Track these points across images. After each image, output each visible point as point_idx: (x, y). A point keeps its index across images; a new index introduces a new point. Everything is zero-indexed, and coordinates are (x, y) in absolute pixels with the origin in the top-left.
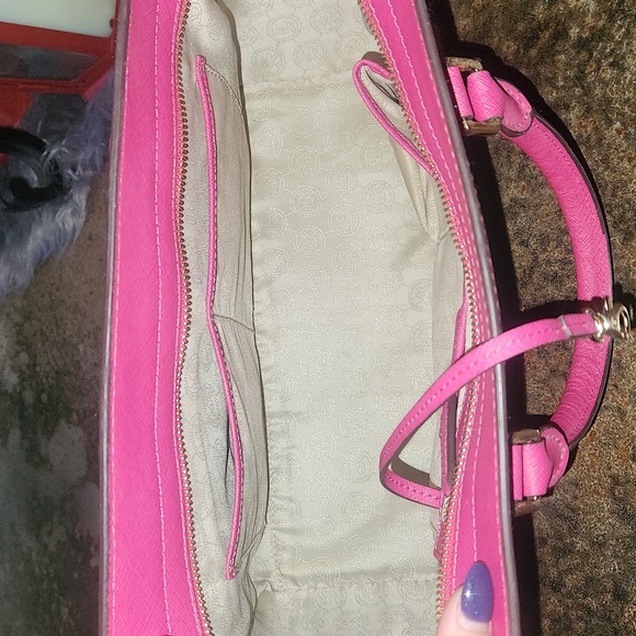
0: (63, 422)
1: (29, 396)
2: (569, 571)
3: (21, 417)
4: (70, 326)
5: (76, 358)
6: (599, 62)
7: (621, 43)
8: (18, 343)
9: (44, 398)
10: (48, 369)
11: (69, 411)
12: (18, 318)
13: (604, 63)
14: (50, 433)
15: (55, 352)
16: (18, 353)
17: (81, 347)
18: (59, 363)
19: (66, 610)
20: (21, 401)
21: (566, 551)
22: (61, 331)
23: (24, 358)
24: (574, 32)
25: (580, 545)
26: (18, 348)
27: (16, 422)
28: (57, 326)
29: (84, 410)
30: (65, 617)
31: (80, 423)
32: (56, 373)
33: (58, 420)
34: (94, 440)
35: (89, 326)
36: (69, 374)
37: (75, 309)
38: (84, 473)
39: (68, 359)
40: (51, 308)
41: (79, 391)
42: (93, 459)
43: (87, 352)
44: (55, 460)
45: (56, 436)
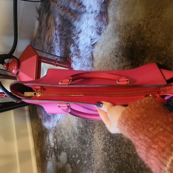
1: (56, 148)
3: (55, 152)
5: (65, 138)
8: (54, 137)
9: (59, 147)
10: (59, 141)
11: (63, 149)
12: (54, 132)
14: (60, 154)
15: (61, 138)
16: (54, 139)
17: (65, 136)
18: (61, 140)
20: (54, 148)
23: (55, 140)
26: (54, 138)
27: (54, 153)
28: (61, 132)
29: (66, 149)
31: (65, 152)
32: (61, 142)
33: (61, 152)
34: (68, 155)
35: (67, 132)
36: (63, 142)
37: (64, 129)
38: (66, 162)
39: (63, 139)
40: (60, 129)
41: (65, 145)
42: (68, 159)
43: (66, 137)
44: (61, 160)
45: (61, 155)
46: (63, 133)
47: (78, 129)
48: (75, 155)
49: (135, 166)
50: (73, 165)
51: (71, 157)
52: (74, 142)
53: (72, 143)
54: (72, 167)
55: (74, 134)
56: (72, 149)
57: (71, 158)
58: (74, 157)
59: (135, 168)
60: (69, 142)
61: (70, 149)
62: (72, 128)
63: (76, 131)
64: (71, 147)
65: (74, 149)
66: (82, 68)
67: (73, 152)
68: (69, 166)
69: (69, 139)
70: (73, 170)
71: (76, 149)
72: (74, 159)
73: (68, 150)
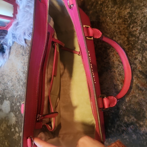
0: (5, 100)
4: (6, 79)
5: (8, 86)
6: (104, 7)
7: (107, 3)
9: (1, 96)
10: (1, 89)
11: (6, 98)
13: (105, 7)
14: (2, 103)
15: (3, 86)
17: (8, 83)
18: (4, 87)
19: (6, 143)
22: (4, 81)
24: (99, 2)
28: (3, 80)
29: (9, 97)
30: (6, 144)
31: (9, 100)
32: (3, 90)
33: (4, 100)
34: (12, 103)
35: (10, 78)
36: (6, 89)
37: (7, 75)
38: (9, 111)
39: (6, 86)
40: (2, 76)
41: (8, 93)
42: (12, 107)
43: (10, 84)
44: (3, 109)
45: (4, 104)
46: (6, 80)
47: (23, 74)
48: (20, 102)
50: (17, 113)
51: (16, 104)
52: (18, 89)
53: (16, 89)
54: (16, 116)
55: (18, 80)
56: (17, 97)
57: (15, 106)
58: (18, 104)
60: (13, 89)
61: (14, 96)
62: (17, 73)
63: (21, 76)
64: (15, 94)
65: (19, 96)
66: (29, 3)
67: (18, 99)
68: (12, 114)
69: (13, 86)
70: (17, 119)
71: (21, 95)
72: (19, 107)
73: (11, 99)
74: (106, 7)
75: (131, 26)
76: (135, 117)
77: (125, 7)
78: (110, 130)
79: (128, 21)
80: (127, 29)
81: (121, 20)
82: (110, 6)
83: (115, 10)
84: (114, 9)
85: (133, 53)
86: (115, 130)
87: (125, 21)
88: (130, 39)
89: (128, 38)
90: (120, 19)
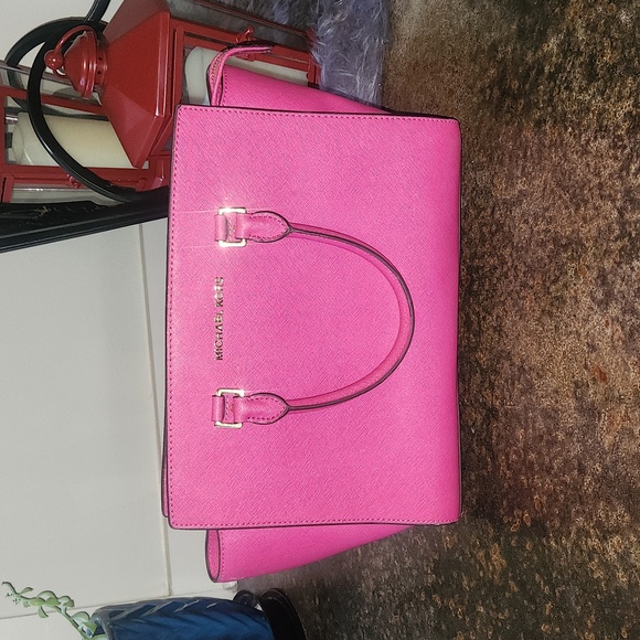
2: (555, 457)
6: (560, 88)
7: (569, 72)
13: (562, 88)
21: (553, 442)
24: (547, 69)
25: (561, 436)
49: (507, 455)
59: (507, 463)
74: (566, 88)
75: (633, 168)
76: (628, 510)
77: (620, 92)
78: (556, 542)
79: (625, 147)
80: (621, 177)
81: (605, 142)
82: (575, 85)
83: (590, 101)
84: (588, 98)
85: (632, 269)
86: (569, 545)
87: (615, 147)
88: (627, 216)
89: (621, 212)
90: (603, 137)
